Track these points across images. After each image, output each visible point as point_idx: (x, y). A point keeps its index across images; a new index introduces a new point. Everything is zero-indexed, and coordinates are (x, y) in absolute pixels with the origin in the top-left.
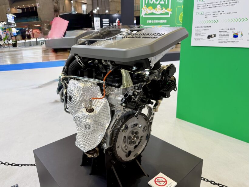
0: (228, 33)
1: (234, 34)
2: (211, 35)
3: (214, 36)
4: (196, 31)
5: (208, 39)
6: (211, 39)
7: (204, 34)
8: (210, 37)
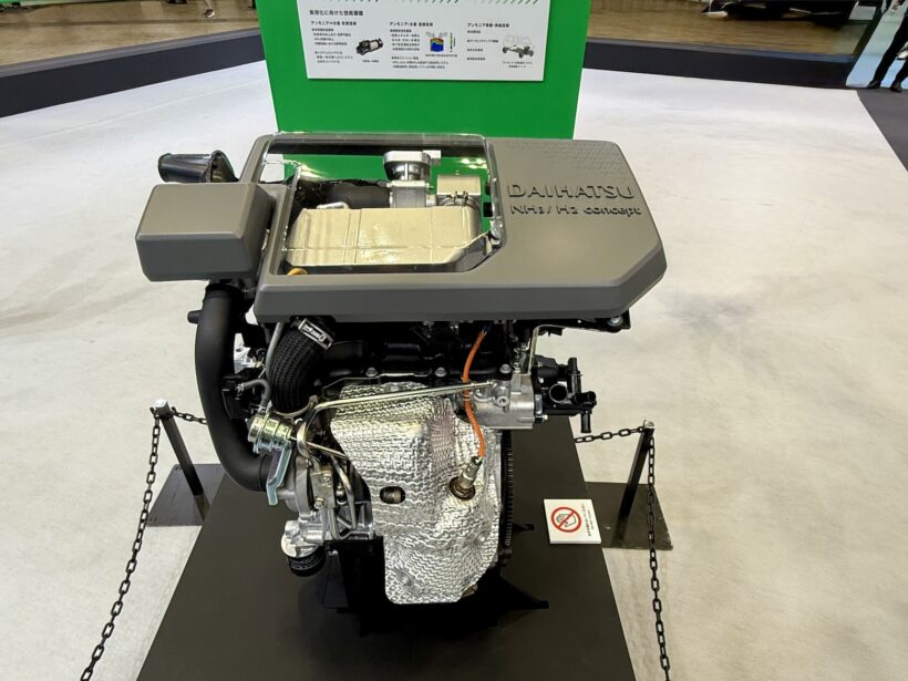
0: (417, 38)
1: (431, 40)
2: (368, 42)
3: (376, 44)
4: (315, 26)
5: (359, 55)
6: (369, 56)
7: (343, 39)
8: (365, 48)
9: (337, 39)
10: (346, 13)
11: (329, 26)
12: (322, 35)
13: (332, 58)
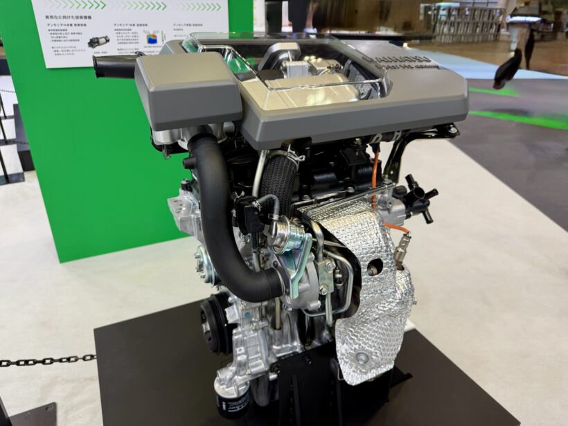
0: (136, 35)
1: (148, 36)
2: (97, 38)
4: (51, 28)
5: (90, 48)
6: (98, 48)
7: (75, 37)
8: (95, 43)
9: (70, 37)
10: (77, 17)
11: (63, 27)
12: (57, 35)
13: (67, 51)
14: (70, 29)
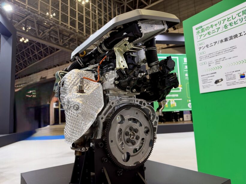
0: (235, 76)
1: (240, 75)
2: (218, 80)
3: (221, 80)
4: (202, 79)
5: (215, 84)
6: (218, 84)
8: (217, 82)
9: (209, 81)
10: (211, 74)
11: (206, 78)
12: (204, 81)
13: (207, 86)
14: (209, 78)
